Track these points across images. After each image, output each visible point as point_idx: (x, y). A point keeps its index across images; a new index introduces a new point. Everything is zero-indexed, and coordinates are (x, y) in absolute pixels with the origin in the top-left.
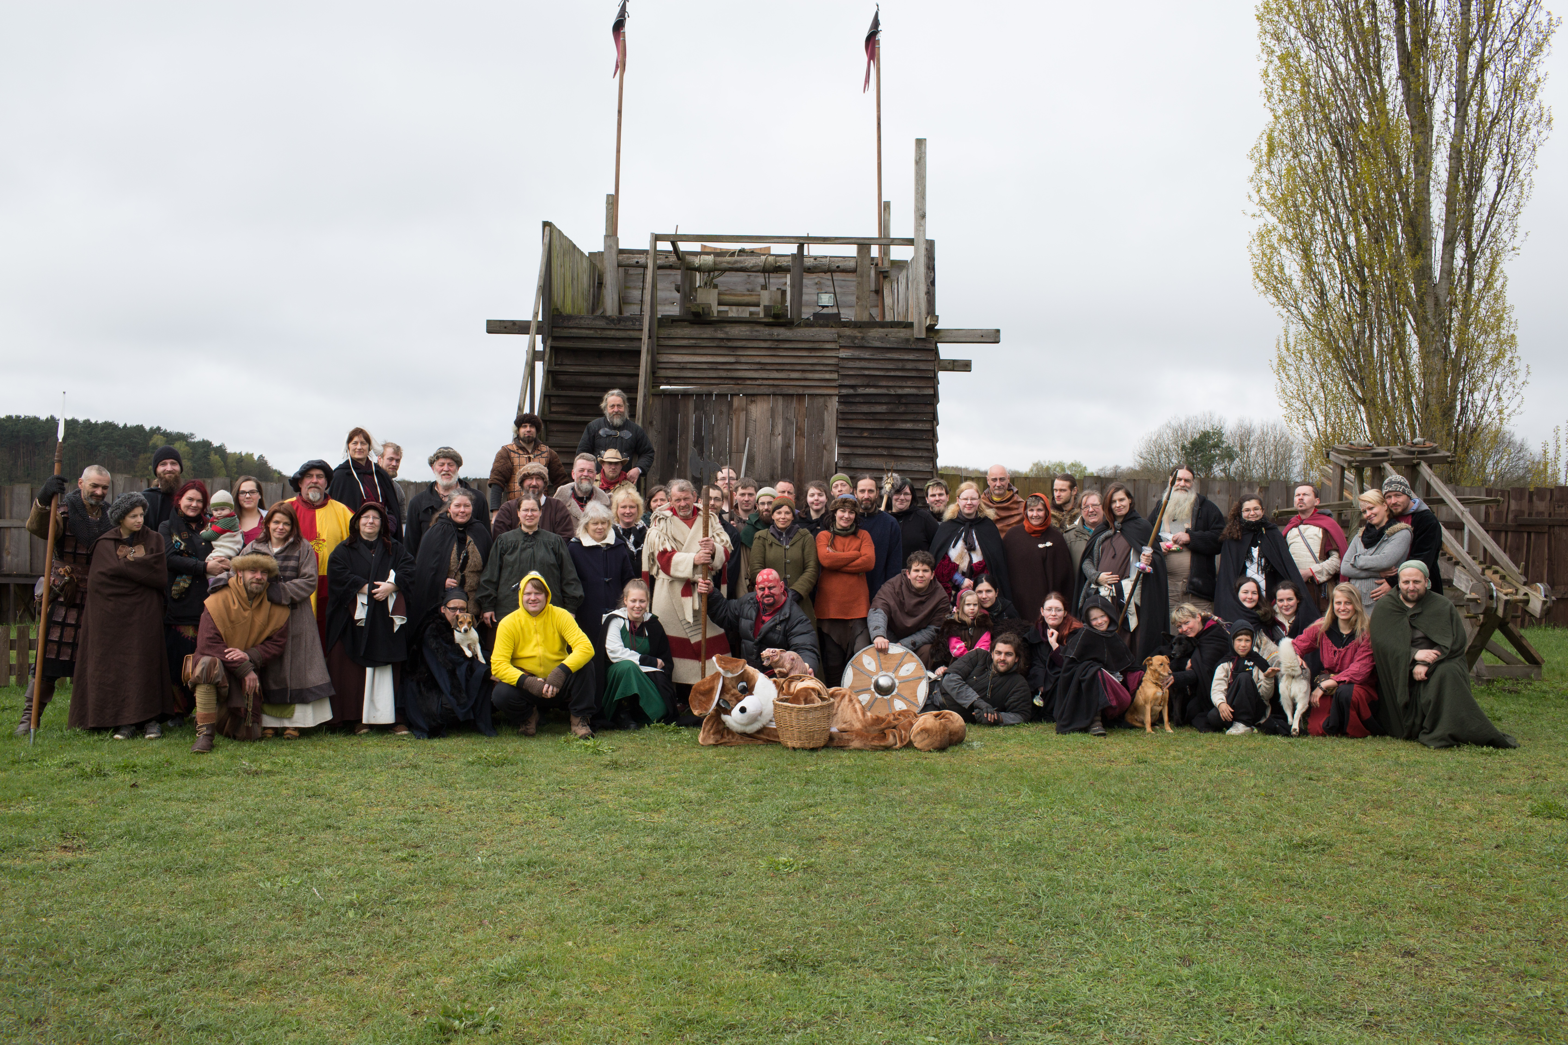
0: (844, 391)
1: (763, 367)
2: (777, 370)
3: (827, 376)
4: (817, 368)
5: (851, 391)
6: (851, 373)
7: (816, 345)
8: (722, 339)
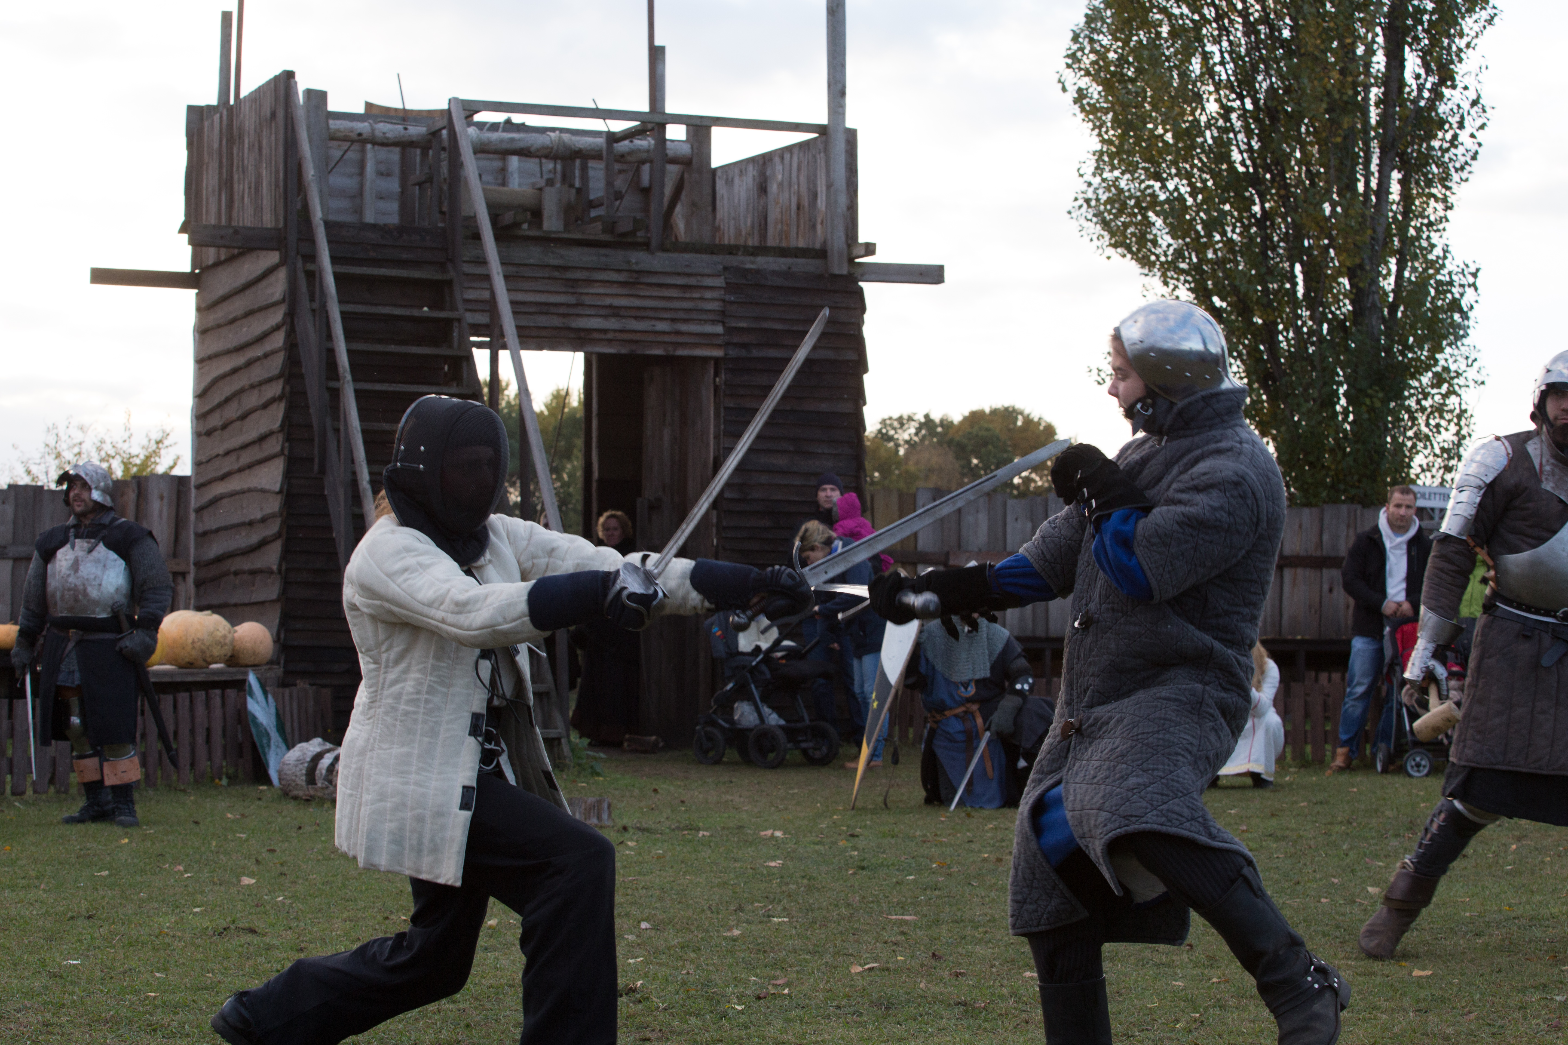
0: (733, 353)
1: (615, 312)
2: (636, 318)
3: (709, 329)
4: (695, 316)
5: (743, 353)
6: (743, 325)
7: (692, 281)
8: (556, 268)
